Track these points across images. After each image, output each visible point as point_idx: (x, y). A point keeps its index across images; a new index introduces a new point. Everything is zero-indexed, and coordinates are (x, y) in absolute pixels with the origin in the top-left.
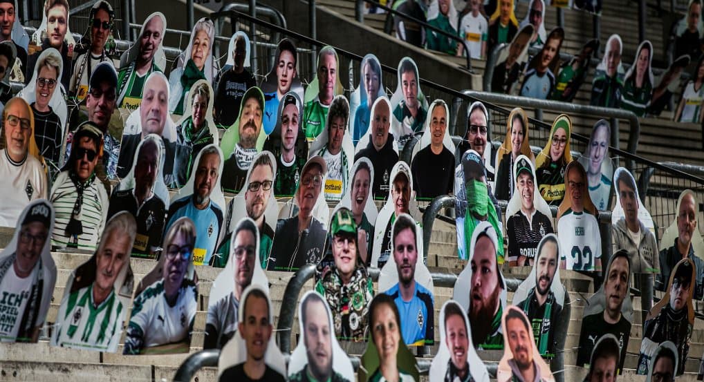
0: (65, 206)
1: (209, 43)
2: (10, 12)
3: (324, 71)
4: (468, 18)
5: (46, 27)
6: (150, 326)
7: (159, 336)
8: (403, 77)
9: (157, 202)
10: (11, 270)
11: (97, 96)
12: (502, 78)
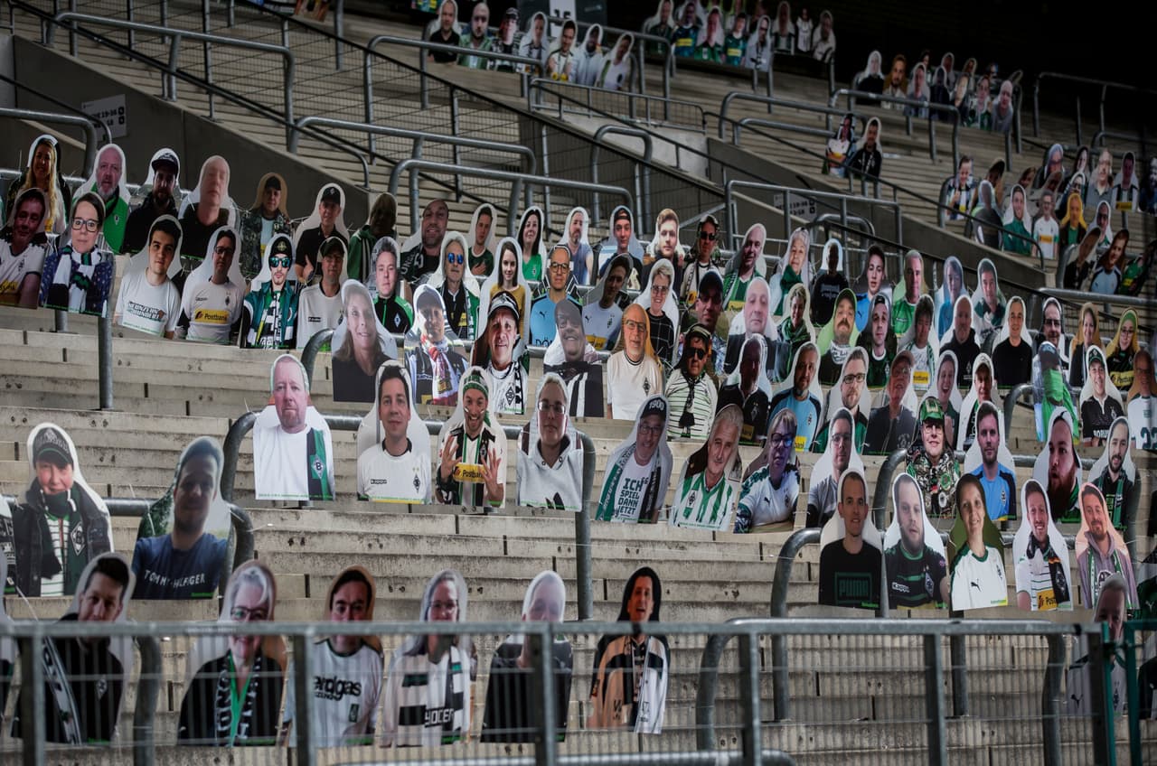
0: (678, 401)
1: (805, 250)
2: (627, 228)
3: (910, 273)
4: (1040, 222)
5: (659, 240)
6: (757, 507)
7: (765, 516)
8: (982, 277)
9: (761, 395)
10: (632, 458)
11: (705, 300)
12: (1073, 275)
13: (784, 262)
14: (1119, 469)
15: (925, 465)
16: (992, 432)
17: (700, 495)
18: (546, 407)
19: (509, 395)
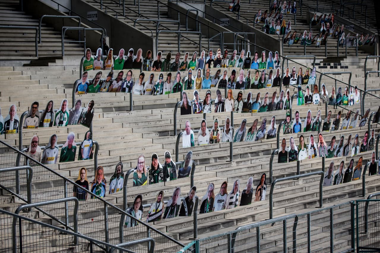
0: (236, 106)
1: (244, 54)
2: (212, 53)
3: (263, 56)
5: (217, 55)
6: (259, 136)
8: (276, 55)
9: (250, 103)
10: (240, 130)
11: (232, 75)
13: (240, 57)
14: (318, 120)
15: (287, 125)
16: (298, 116)
17: (250, 135)
18: (227, 123)
19: (209, 109)
